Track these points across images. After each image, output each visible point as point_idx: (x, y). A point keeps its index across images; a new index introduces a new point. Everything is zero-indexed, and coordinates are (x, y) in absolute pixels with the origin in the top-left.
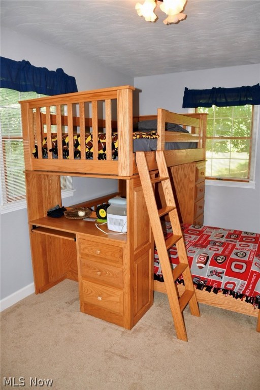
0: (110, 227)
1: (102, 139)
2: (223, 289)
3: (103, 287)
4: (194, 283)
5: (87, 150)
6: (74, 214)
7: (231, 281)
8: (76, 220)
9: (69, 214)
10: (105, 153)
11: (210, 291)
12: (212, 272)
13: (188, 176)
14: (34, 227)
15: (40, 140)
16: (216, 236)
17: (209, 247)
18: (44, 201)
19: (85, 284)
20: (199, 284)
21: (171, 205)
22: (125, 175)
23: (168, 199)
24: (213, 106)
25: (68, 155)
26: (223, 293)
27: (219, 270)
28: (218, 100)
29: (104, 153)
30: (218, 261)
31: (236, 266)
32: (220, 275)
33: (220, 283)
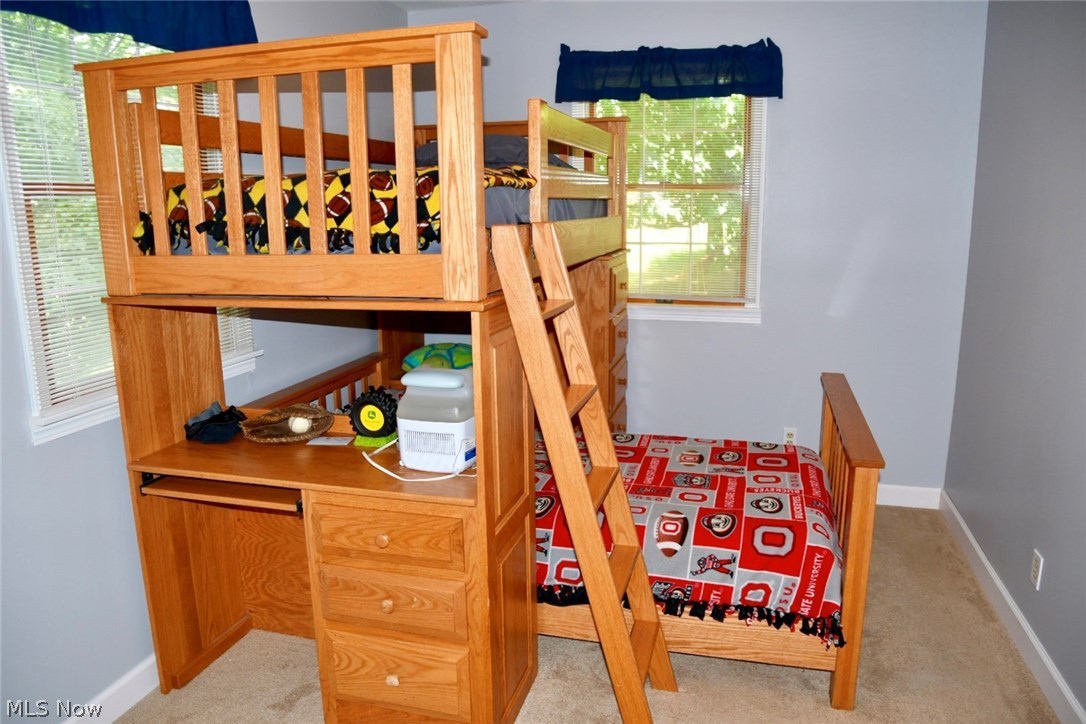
0: (408, 459)
1: (382, 188)
2: (737, 607)
3: (402, 644)
4: (657, 600)
5: (332, 224)
6: (275, 429)
7: (757, 582)
8: (287, 444)
9: (258, 427)
10: (395, 230)
11: (701, 617)
12: (702, 562)
13: (587, 297)
14: (147, 479)
15: (161, 196)
16: (683, 458)
17: (676, 491)
18: (172, 393)
19: (337, 642)
20: (670, 599)
21: (583, 382)
22: (467, 298)
23: (575, 364)
24: (644, 97)
25: (264, 240)
26: (741, 618)
27: (723, 553)
28: (656, 82)
29: (390, 233)
30: (716, 529)
31: (767, 539)
32: (727, 567)
33: (728, 591)
